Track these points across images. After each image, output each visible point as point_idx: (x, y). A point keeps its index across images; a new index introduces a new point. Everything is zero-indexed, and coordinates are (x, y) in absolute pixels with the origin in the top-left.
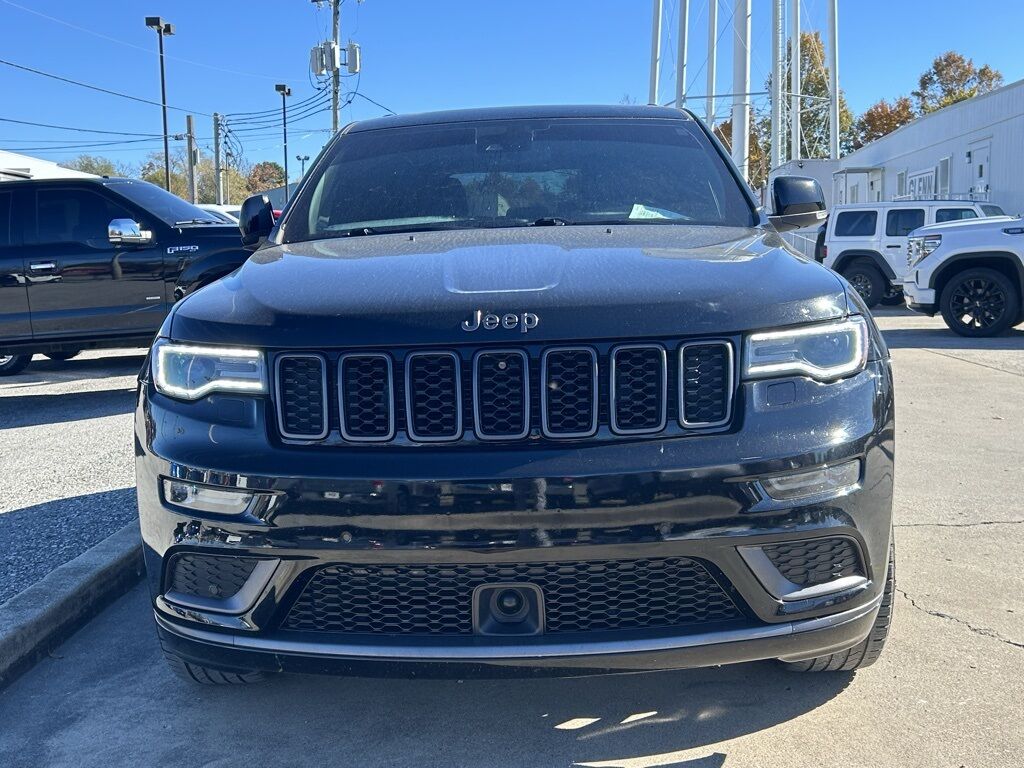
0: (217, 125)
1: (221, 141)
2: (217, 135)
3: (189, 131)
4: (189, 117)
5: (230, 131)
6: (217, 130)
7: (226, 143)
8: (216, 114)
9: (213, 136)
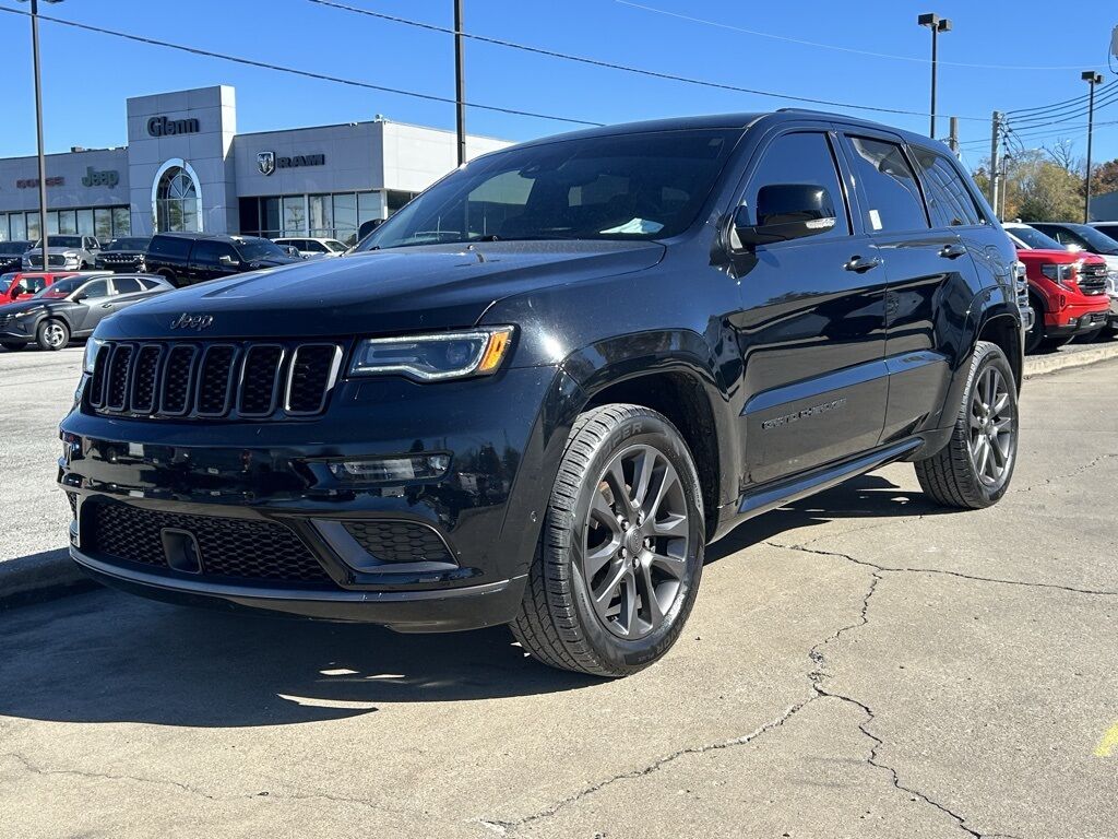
0: (996, 125)
1: (1000, 142)
2: (995, 136)
3: (952, 134)
4: (952, 120)
5: (1010, 131)
6: (995, 130)
7: (1005, 144)
8: (995, 114)
9: (991, 137)
